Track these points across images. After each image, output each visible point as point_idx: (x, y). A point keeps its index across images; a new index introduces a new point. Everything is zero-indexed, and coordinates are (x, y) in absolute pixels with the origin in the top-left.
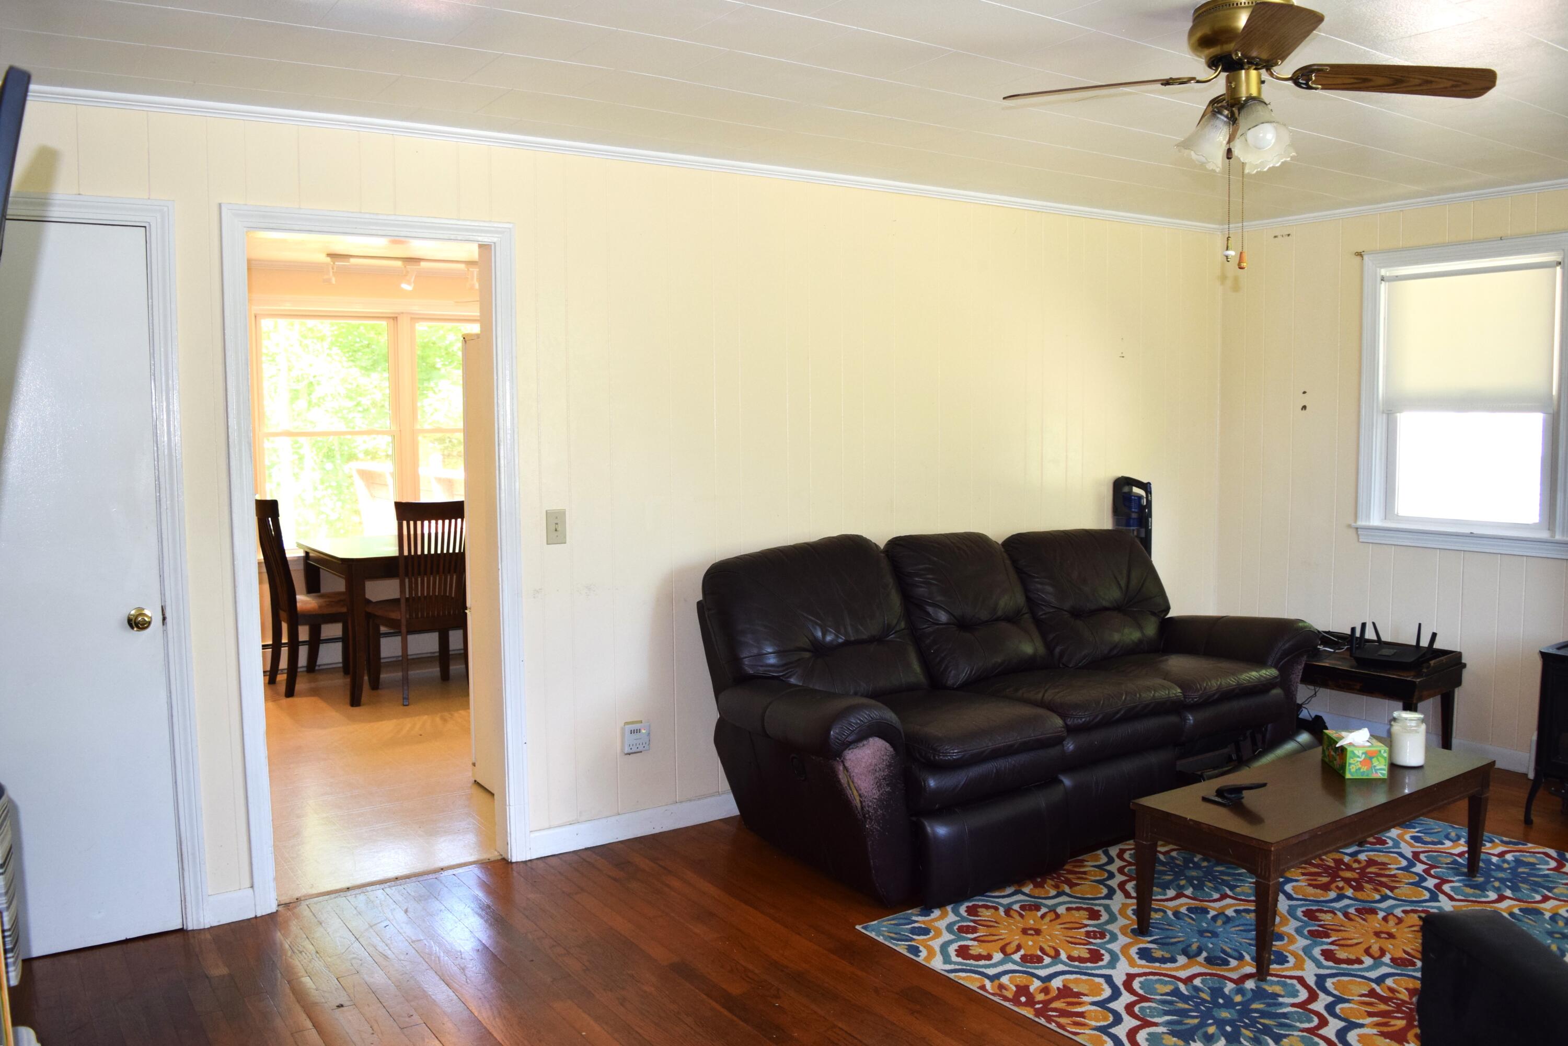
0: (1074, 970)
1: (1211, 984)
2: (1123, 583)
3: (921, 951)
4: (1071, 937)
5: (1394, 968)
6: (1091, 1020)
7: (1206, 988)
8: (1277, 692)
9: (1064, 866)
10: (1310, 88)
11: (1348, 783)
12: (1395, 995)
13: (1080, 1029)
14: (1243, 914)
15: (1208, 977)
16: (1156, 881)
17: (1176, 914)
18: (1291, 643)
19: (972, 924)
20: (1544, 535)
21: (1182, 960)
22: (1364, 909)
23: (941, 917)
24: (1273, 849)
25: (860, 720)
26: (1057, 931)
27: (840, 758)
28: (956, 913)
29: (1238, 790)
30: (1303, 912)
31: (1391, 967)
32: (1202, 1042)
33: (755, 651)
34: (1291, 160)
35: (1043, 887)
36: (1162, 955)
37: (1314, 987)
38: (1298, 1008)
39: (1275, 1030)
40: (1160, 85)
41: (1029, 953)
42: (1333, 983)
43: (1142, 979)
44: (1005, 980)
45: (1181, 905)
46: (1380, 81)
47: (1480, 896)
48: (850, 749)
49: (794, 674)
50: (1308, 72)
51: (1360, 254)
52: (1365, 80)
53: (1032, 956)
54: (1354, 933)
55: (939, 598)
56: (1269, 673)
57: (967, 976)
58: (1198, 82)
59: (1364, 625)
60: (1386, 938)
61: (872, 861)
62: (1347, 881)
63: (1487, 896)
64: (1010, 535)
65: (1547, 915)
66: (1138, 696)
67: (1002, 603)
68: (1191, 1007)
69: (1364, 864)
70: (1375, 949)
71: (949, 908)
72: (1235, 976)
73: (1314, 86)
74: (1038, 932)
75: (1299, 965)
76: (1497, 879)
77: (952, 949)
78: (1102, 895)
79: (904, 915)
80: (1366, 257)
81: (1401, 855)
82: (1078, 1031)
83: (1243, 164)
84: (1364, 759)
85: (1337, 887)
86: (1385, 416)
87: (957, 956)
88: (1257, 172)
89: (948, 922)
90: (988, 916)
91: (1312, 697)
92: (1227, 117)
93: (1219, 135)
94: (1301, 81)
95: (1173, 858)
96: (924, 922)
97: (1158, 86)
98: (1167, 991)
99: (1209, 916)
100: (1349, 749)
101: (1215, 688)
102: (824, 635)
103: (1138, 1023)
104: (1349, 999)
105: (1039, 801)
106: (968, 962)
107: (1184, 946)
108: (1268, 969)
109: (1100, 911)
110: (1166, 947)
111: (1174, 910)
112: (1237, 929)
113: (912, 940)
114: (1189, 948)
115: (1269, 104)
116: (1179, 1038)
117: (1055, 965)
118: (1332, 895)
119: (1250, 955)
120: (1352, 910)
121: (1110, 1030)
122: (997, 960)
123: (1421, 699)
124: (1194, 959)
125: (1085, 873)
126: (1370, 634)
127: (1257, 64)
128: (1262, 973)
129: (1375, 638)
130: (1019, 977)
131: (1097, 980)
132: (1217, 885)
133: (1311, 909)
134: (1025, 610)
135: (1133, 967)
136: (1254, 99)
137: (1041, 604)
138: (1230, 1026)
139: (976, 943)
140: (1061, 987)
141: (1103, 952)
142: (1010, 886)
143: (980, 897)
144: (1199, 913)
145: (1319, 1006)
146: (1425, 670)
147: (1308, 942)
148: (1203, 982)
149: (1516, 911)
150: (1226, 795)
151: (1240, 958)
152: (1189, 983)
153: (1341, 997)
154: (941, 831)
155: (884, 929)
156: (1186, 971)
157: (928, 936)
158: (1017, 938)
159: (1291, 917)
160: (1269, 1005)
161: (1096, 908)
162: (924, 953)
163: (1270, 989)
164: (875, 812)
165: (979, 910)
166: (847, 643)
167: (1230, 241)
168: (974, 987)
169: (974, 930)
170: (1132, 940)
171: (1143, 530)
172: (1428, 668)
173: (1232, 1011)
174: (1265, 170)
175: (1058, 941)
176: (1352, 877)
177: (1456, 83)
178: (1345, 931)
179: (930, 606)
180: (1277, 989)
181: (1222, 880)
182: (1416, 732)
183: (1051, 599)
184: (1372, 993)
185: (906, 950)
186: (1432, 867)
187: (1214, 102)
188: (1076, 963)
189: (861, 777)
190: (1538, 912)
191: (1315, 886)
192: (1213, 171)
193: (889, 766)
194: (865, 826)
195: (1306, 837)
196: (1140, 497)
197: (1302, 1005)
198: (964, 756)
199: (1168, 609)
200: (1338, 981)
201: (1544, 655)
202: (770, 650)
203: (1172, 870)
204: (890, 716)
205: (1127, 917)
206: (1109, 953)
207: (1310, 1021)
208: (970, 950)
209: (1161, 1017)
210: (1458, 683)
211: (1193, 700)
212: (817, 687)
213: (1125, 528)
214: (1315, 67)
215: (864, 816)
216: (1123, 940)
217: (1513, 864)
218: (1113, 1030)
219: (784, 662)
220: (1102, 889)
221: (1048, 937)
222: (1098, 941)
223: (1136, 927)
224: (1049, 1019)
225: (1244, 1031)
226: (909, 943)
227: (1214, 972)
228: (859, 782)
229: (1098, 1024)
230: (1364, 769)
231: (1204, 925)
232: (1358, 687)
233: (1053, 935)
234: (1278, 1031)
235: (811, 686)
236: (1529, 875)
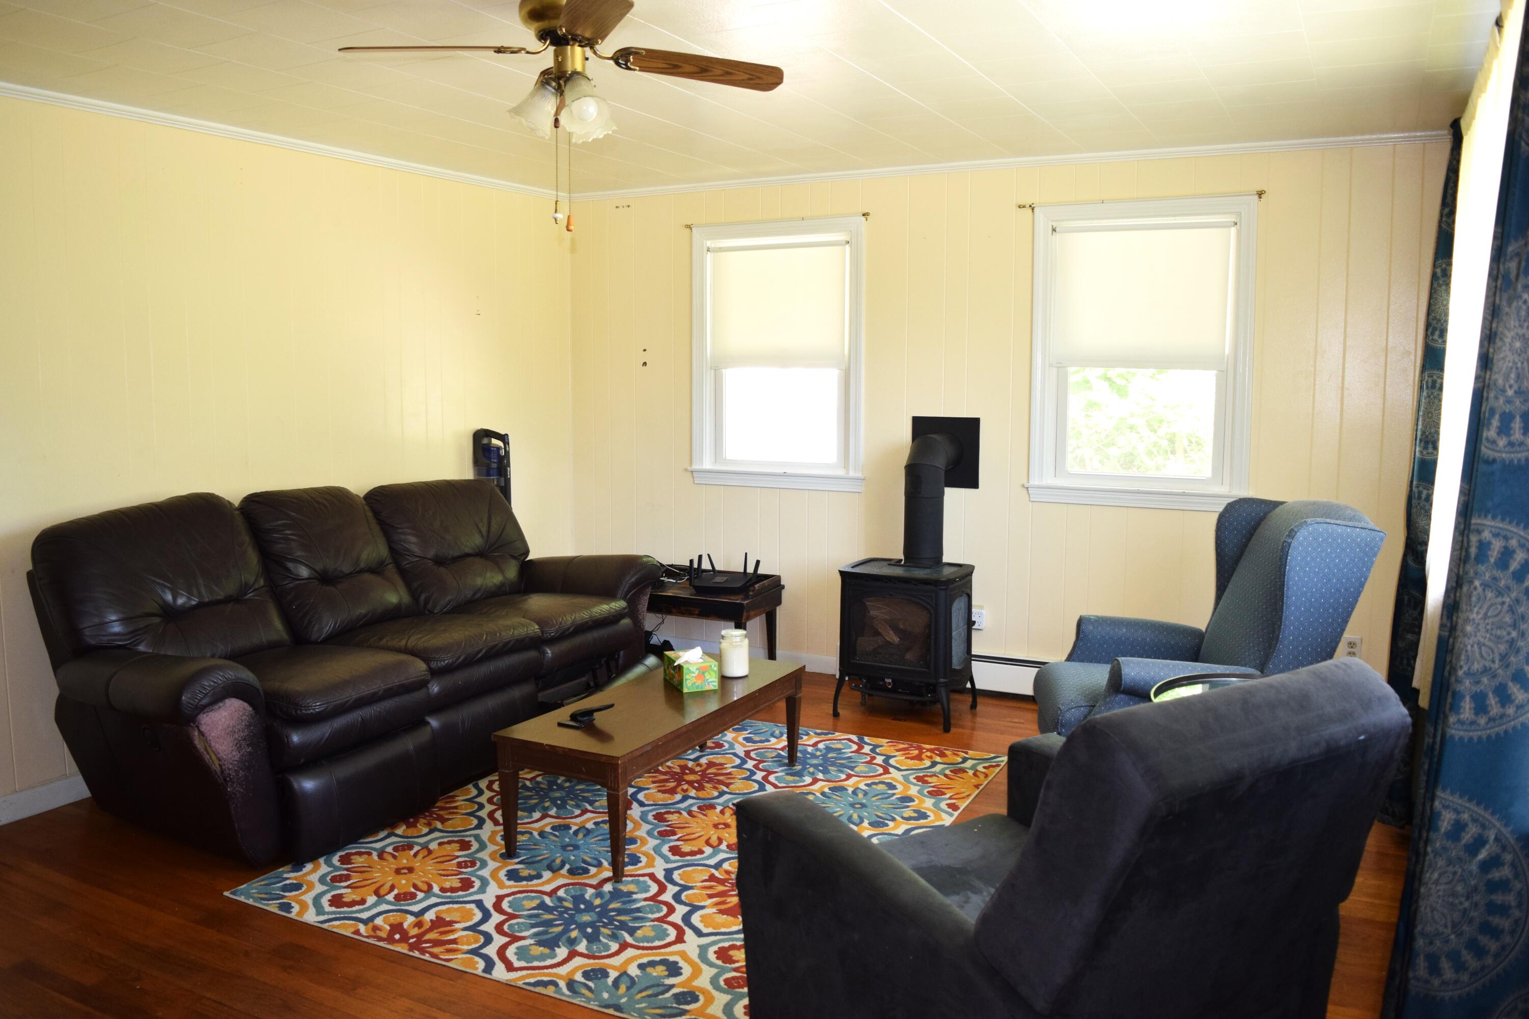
0: (447, 900)
1: (573, 893)
2: (484, 530)
3: (293, 907)
4: (443, 870)
5: (730, 853)
6: (462, 945)
7: (569, 897)
8: (626, 622)
9: (436, 803)
10: (628, 68)
11: (685, 696)
12: (730, 876)
13: (452, 955)
14: (601, 825)
15: (571, 887)
16: (520, 806)
17: (542, 834)
18: (636, 577)
19: (345, 872)
20: (841, 472)
21: (547, 875)
22: (704, 805)
23: (314, 871)
24: (619, 762)
25: (214, 682)
26: (430, 867)
27: (194, 724)
28: (329, 863)
29: (589, 713)
30: (653, 816)
31: (727, 853)
32: (565, 947)
33: (97, 620)
34: (613, 132)
35: (416, 827)
36: (529, 874)
37: (663, 881)
38: (649, 901)
39: (630, 924)
40: (493, 52)
41: (402, 891)
42: (679, 875)
43: (510, 898)
44: (379, 921)
45: (546, 825)
46: (688, 68)
47: (799, 782)
48: (204, 713)
49: (142, 641)
50: (626, 54)
51: (689, 227)
52: (676, 66)
53: (405, 894)
54: (697, 828)
55: (299, 553)
56: (618, 605)
57: (341, 924)
58: (528, 53)
59: (700, 557)
60: (723, 828)
61: (236, 825)
62: (690, 783)
63: (804, 781)
64: (372, 488)
65: (850, 790)
66: (498, 635)
67: (364, 556)
68: (555, 917)
69: (705, 766)
70: (714, 840)
71: (322, 860)
72: (594, 882)
73: (632, 67)
74: (411, 870)
75: (650, 864)
76: (811, 766)
77: (325, 901)
78: (473, 826)
79: (274, 874)
80: (694, 229)
81: (735, 755)
82: (451, 957)
83: (570, 135)
84: (698, 674)
85: (683, 790)
86: (713, 371)
87: (330, 905)
88: (583, 142)
89: (321, 875)
90: (362, 862)
91: (660, 624)
92: (554, 88)
93: (549, 104)
94: (620, 61)
95: (538, 783)
96: (295, 878)
97: (491, 53)
98: (534, 905)
99: (571, 831)
100: (685, 666)
101: (570, 622)
102: (175, 599)
103: (507, 939)
104: (693, 886)
105: (408, 743)
106: (342, 909)
107: (549, 862)
108: (623, 871)
109: (471, 841)
110: (531, 865)
111: (539, 830)
112: (596, 839)
113: (283, 897)
114: (553, 864)
115: (592, 79)
116: (544, 946)
117: (428, 899)
118: (678, 797)
119: (607, 861)
120: (695, 808)
121: (481, 951)
122: (371, 904)
123: (749, 618)
124: (558, 873)
125: (456, 808)
126: (706, 565)
127: (580, 42)
128: (618, 875)
129: (710, 568)
130: (393, 916)
131: (468, 906)
132: (578, 802)
133: (661, 812)
134: (389, 560)
135: (502, 889)
136: (578, 73)
137: (405, 554)
138: (591, 928)
139: (349, 890)
140: (434, 918)
141: (473, 879)
142: (383, 830)
143: (353, 845)
144: (563, 830)
145: (667, 897)
146: (751, 593)
147: (657, 842)
148: (566, 892)
149: (826, 790)
150: (579, 718)
151: (599, 865)
152: (554, 895)
153: (686, 885)
154: (308, 785)
155: (254, 891)
156: (551, 884)
157: (300, 891)
158: (390, 879)
159: (643, 821)
160: (624, 903)
161: (467, 839)
162: (296, 908)
163: (624, 888)
164: (237, 775)
165: (353, 857)
166: (201, 605)
167: (558, 205)
168: (348, 933)
169: (347, 878)
170: (501, 864)
171: (503, 479)
172: (753, 591)
173: (592, 914)
174: (590, 140)
175: (430, 876)
176: (695, 779)
177: (751, 77)
178: (689, 827)
179: (290, 562)
180: (632, 888)
181: (583, 797)
182: (741, 646)
183: (415, 549)
184: (712, 878)
185: (277, 909)
186: (760, 762)
187: (545, 73)
188: (449, 894)
189: (218, 741)
190: (843, 789)
191: (664, 792)
192: (543, 138)
193: (248, 726)
194: (227, 789)
195: (649, 748)
196: (499, 448)
197: (653, 898)
198: (327, 708)
199: (527, 552)
200: (683, 872)
201: (842, 573)
202: (113, 618)
203: (537, 793)
204: (246, 675)
205: (496, 844)
206: (480, 879)
207: (660, 910)
208: (344, 897)
209: (528, 931)
210: (779, 602)
211: (550, 635)
212: (169, 653)
213: (485, 478)
214: (633, 50)
215: (225, 780)
216: (492, 865)
217: (824, 751)
218: (484, 951)
219: (131, 629)
220: (472, 820)
221: (421, 874)
222: (469, 870)
223: (504, 851)
224: (423, 951)
225: (603, 930)
226: (281, 901)
227: (576, 881)
228: (217, 746)
229: (470, 947)
230: (699, 683)
231: (567, 840)
232: (697, 612)
233: (426, 870)
234: (632, 925)
235: (162, 653)
236: (836, 758)
